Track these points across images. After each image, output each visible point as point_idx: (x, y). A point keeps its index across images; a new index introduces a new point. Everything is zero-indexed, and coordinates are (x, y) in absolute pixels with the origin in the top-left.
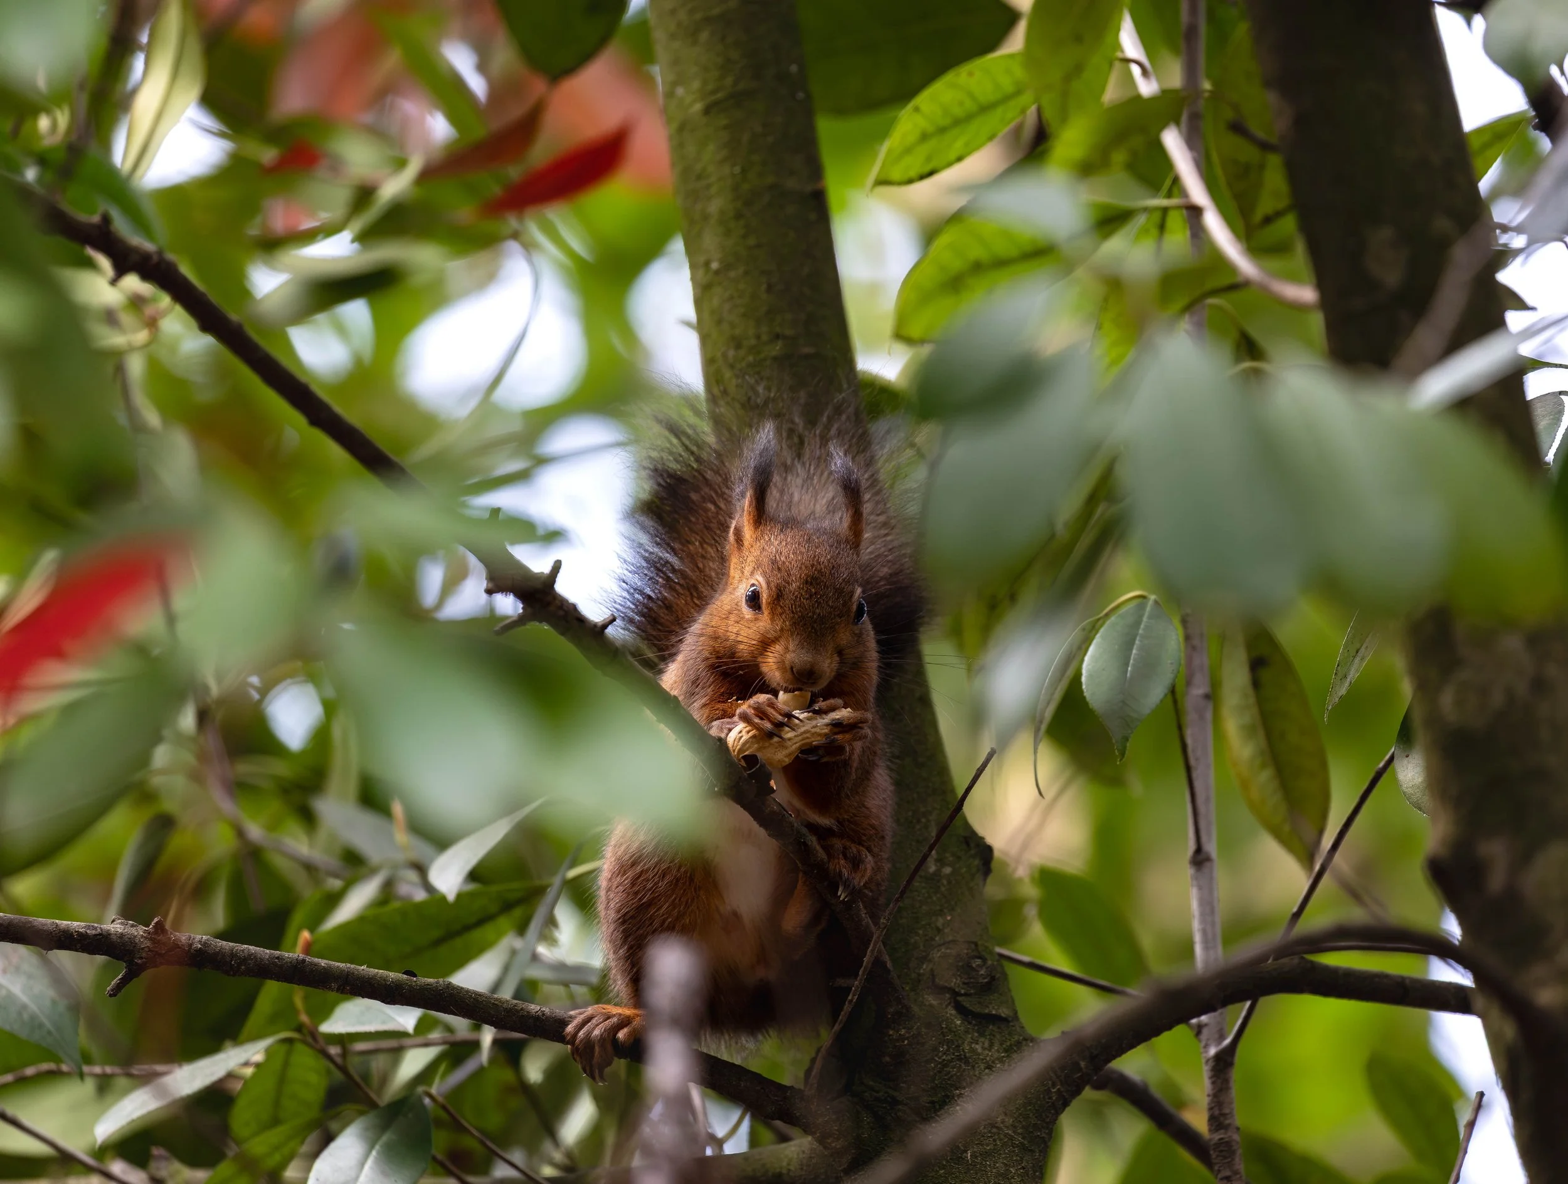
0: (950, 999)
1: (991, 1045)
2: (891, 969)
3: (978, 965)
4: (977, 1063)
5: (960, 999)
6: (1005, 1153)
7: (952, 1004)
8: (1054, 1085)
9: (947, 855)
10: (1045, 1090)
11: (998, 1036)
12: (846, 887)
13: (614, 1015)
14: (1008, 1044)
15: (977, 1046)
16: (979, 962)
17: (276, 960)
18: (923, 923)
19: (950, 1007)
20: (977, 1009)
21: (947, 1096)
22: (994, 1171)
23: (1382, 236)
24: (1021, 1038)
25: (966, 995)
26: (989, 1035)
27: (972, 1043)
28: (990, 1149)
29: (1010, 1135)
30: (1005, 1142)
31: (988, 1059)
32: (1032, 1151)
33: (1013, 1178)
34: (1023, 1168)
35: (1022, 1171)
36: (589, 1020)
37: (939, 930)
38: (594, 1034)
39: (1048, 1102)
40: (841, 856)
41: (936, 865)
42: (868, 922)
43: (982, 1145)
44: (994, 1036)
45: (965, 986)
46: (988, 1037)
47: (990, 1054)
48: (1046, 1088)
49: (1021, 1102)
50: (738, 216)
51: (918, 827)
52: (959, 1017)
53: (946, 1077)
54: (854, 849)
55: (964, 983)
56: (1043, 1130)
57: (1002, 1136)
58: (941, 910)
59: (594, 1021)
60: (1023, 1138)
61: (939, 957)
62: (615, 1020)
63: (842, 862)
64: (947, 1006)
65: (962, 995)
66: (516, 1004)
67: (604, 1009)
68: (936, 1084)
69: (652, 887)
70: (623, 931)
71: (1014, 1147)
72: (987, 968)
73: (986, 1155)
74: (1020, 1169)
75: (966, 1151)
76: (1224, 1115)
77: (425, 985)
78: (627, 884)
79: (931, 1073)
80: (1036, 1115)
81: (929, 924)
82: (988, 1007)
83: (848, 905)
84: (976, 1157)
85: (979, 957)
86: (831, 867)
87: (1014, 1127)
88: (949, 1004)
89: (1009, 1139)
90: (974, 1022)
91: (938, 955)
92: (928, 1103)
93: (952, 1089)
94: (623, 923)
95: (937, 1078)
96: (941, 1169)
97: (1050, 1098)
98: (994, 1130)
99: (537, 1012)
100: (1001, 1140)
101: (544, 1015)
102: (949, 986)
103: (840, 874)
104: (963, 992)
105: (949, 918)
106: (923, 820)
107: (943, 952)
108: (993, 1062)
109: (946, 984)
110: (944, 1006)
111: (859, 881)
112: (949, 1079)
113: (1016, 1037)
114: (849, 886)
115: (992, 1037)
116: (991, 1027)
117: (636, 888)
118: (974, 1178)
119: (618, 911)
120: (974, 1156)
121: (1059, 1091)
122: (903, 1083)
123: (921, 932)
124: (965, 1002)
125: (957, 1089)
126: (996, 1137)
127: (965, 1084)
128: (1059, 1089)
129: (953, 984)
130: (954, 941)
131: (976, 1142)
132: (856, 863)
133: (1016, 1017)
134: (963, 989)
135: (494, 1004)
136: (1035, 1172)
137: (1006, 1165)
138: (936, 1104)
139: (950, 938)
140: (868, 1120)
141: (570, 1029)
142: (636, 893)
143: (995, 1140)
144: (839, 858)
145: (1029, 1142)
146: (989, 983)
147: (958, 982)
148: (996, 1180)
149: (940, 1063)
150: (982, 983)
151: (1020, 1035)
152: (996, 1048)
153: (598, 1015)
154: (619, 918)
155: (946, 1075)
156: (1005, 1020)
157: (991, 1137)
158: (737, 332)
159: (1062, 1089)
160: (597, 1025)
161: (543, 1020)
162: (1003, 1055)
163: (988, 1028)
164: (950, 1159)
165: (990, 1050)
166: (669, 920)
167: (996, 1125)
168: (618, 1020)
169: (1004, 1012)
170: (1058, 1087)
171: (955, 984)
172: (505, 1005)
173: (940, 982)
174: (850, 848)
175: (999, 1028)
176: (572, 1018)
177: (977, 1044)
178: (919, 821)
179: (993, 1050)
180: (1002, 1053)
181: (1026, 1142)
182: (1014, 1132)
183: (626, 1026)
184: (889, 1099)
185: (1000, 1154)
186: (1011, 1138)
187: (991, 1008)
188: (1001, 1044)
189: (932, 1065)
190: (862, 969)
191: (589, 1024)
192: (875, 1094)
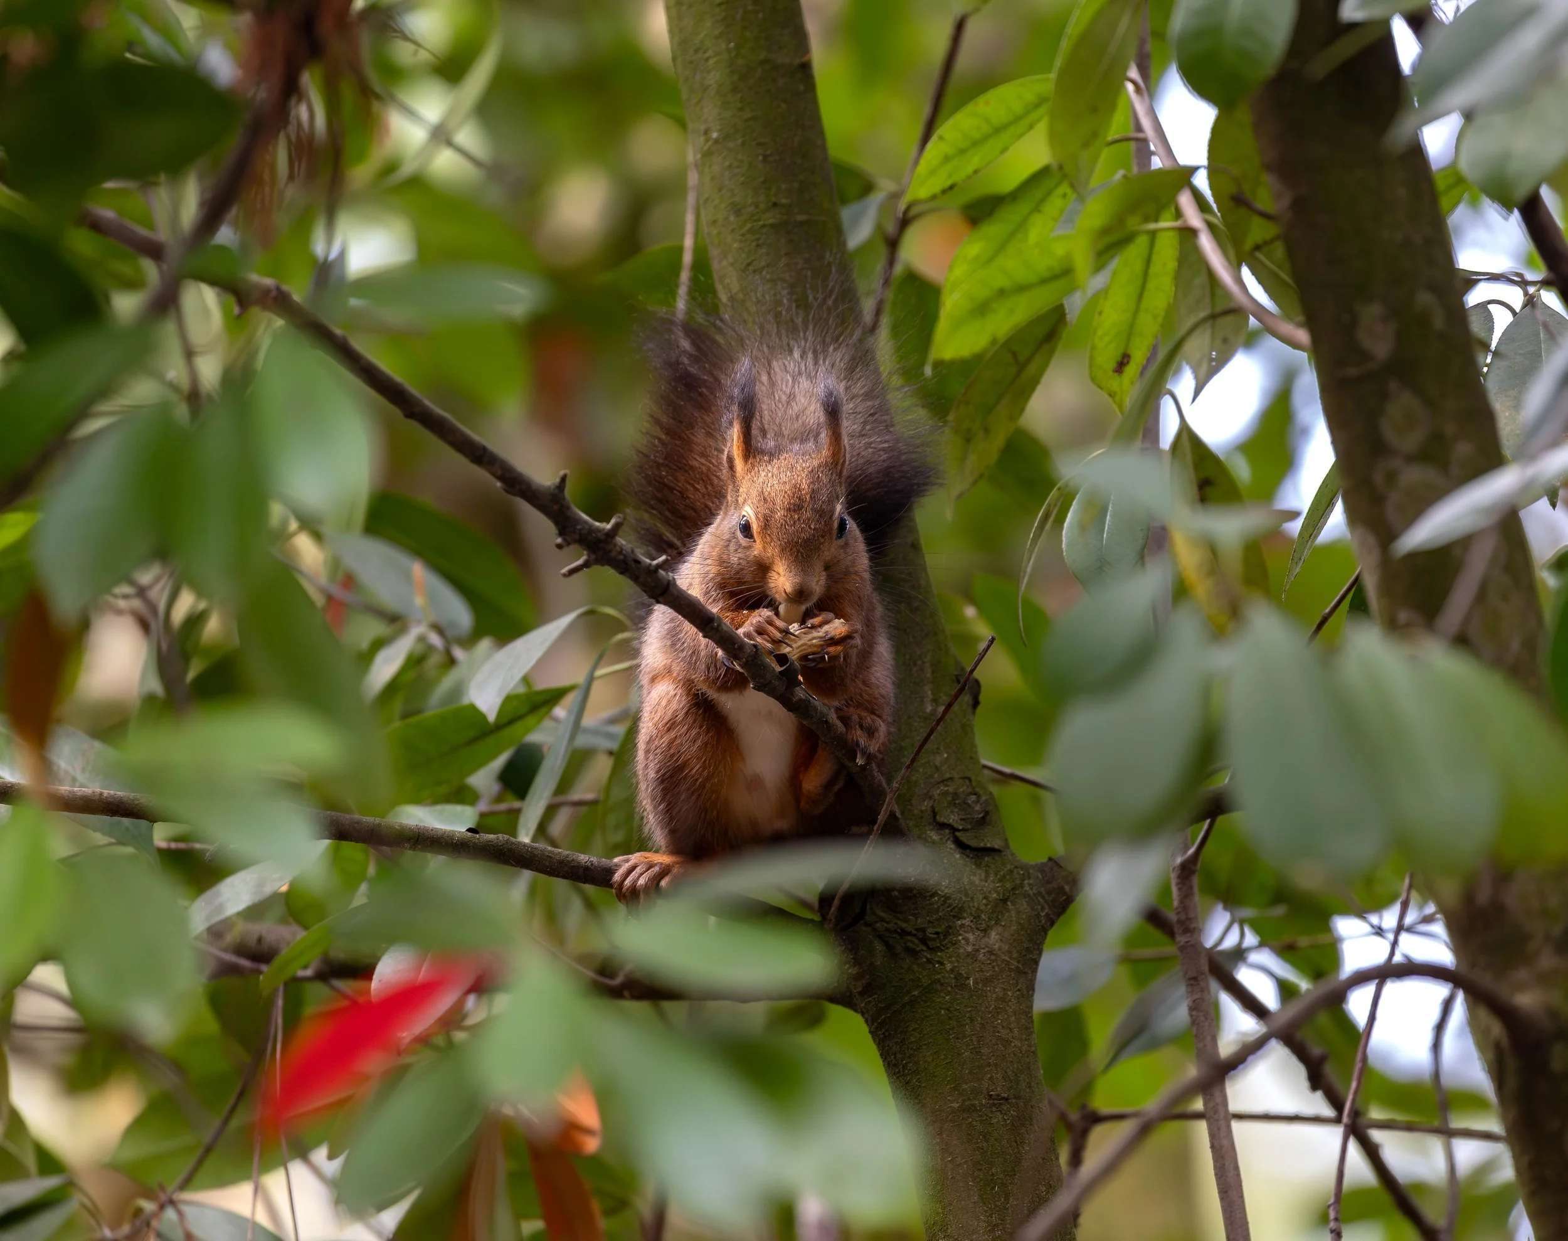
0: (949, 833)
1: (987, 877)
2: (900, 816)
3: (973, 802)
4: (976, 894)
5: (957, 834)
6: (1003, 978)
7: (951, 839)
8: (1043, 909)
9: (942, 695)
10: (1036, 915)
11: (993, 866)
12: (863, 753)
13: (656, 864)
14: (1002, 873)
15: (975, 878)
16: (974, 798)
17: (356, 825)
18: (923, 761)
19: (949, 842)
20: (973, 843)
21: (950, 927)
22: (994, 996)
23: (1371, 312)
24: (1013, 866)
25: (963, 830)
26: (985, 867)
27: (970, 875)
28: (990, 976)
29: (1006, 961)
30: (1003, 968)
31: (985, 889)
32: (1026, 973)
33: (1010, 1001)
34: (1019, 990)
35: (1018, 993)
36: (633, 868)
37: (937, 768)
38: (639, 883)
39: (1039, 926)
40: (857, 727)
41: (932, 705)
42: (880, 779)
43: (982, 971)
44: (989, 867)
45: (963, 822)
46: (984, 868)
47: (986, 884)
48: (1036, 913)
49: (1015, 928)
50: (735, 90)
51: (915, 669)
52: (958, 850)
53: (949, 909)
54: (869, 719)
55: (961, 819)
56: (1035, 952)
57: (999, 963)
58: (938, 748)
59: (638, 870)
60: (1018, 962)
61: (939, 795)
62: (657, 869)
63: (859, 732)
64: (947, 841)
65: (959, 830)
66: (568, 855)
67: (646, 858)
68: (940, 916)
69: (686, 751)
70: (663, 790)
71: (1010, 972)
72: (981, 804)
73: (987, 981)
74: (1016, 991)
75: (968, 978)
76: (1190, 919)
77: (487, 841)
78: (664, 747)
79: (936, 906)
80: (1028, 939)
81: (928, 762)
82: (983, 840)
83: (863, 768)
84: (977, 983)
85: (975, 794)
86: (850, 737)
87: (1009, 952)
88: (949, 839)
89: (1006, 964)
90: (971, 855)
91: (938, 792)
92: (934, 934)
93: (955, 920)
94: (662, 782)
95: (941, 909)
96: (947, 995)
97: (1040, 922)
98: (993, 957)
99: (586, 862)
100: (998, 966)
101: (592, 864)
102: (948, 823)
103: (857, 743)
104: (961, 828)
105: (945, 755)
106: (919, 662)
107: (942, 790)
108: (990, 892)
109: (945, 821)
110: (944, 840)
111: (873, 747)
112: (951, 911)
113: (1009, 867)
114: (865, 753)
115: (987, 868)
116: (986, 859)
117: (672, 751)
118: (977, 1003)
119: (657, 772)
120: (976, 982)
121: (1047, 915)
122: (911, 915)
123: (921, 770)
124: (963, 837)
125: (958, 920)
126: (995, 964)
127: (965, 915)
128: (1047, 913)
129: (951, 821)
130: (951, 779)
131: (977, 970)
132: (871, 732)
133: (1007, 846)
134: (961, 825)
135: (548, 856)
136: (1028, 992)
137: (1004, 989)
138: (941, 935)
139: (948, 775)
140: (880, 949)
141: (617, 877)
142: (672, 756)
143: (993, 967)
144: (855, 729)
145: (1023, 965)
146: (983, 818)
147: (956, 818)
148: (996, 1004)
149: (943, 897)
150: (977, 818)
151: (1012, 864)
152: (992, 879)
153: (642, 863)
154: (659, 778)
155: (948, 907)
156: (998, 851)
157: (990, 964)
158: (737, 199)
159: (1050, 912)
160: (642, 874)
161: (592, 870)
162: (997, 885)
163: (984, 860)
164: (955, 986)
165: (986, 881)
166: (701, 780)
167: (995, 952)
168: (660, 869)
169: (997, 844)
170: (1046, 911)
171: (953, 820)
172: (558, 857)
173: (941, 819)
174: (866, 719)
175: (993, 859)
176: (618, 866)
177: (975, 875)
178: (915, 664)
179: (989, 881)
180: (997, 883)
181: (1020, 966)
182: (1010, 957)
183: (667, 874)
184: (899, 930)
185: (999, 979)
186: (1008, 963)
187: (986, 841)
188: (996, 874)
189: (936, 898)
190: (877, 825)
191: (634, 873)
192: (886, 925)
